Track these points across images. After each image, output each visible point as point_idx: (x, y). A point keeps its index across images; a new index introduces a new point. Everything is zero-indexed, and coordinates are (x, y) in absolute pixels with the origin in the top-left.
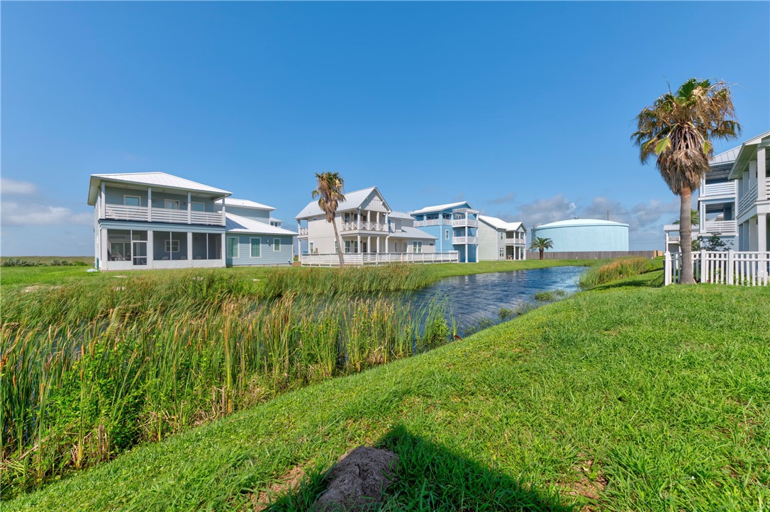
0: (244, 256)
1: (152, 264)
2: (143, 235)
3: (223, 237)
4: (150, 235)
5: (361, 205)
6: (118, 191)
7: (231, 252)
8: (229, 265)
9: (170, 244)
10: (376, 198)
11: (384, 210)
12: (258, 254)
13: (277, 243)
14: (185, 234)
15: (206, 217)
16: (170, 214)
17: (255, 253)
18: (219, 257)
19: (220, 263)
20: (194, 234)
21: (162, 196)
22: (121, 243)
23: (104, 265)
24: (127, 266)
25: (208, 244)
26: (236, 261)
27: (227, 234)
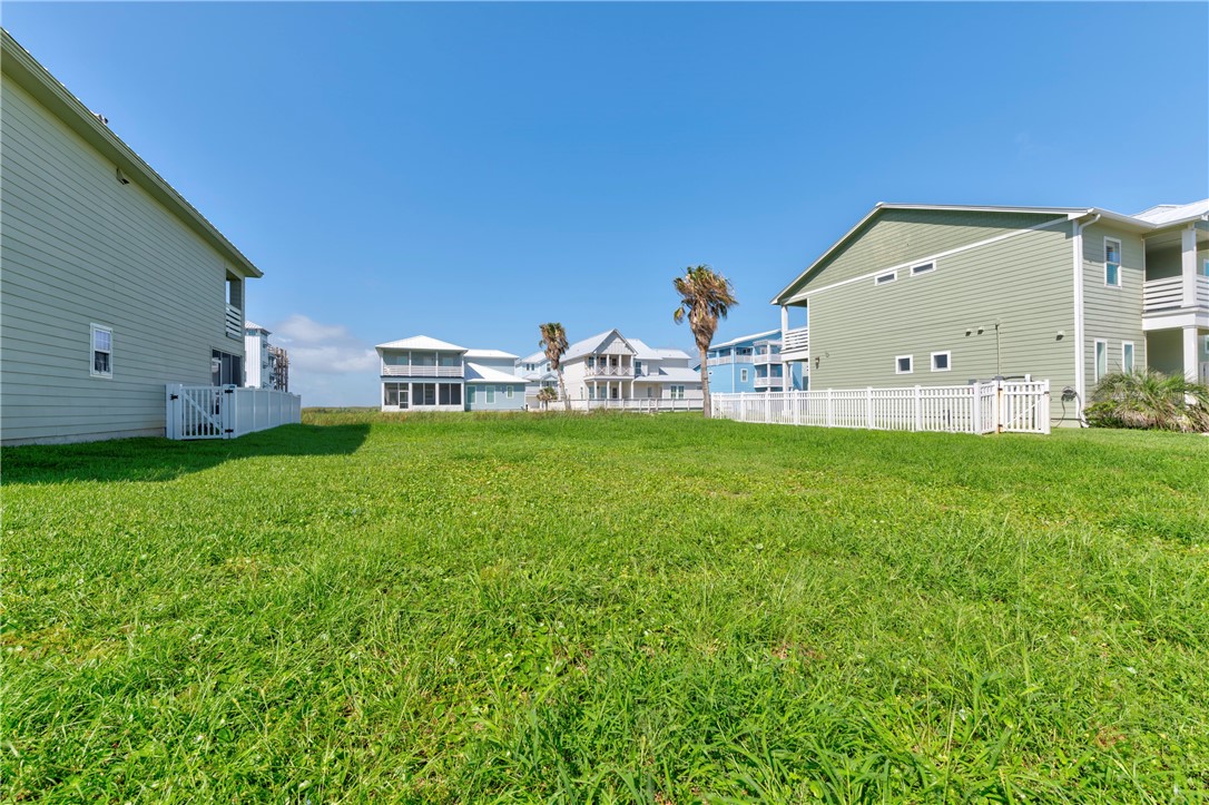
0: (481, 403)
1: (412, 408)
2: (405, 386)
3: (462, 386)
4: (410, 386)
5: (597, 349)
6: (391, 356)
7: (469, 399)
8: (467, 409)
9: (424, 393)
10: (617, 340)
11: (628, 352)
12: (492, 401)
13: (510, 391)
14: (434, 385)
15: (450, 371)
16: (424, 370)
17: (490, 399)
18: (460, 403)
19: (460, 408)
20: (440, 385)
21: (420, 356)
22: (394, 392)
23: (385, 409)
24: (395, 409)
25: (451, 393)
26: (474, 406)
27: (465, 384)
